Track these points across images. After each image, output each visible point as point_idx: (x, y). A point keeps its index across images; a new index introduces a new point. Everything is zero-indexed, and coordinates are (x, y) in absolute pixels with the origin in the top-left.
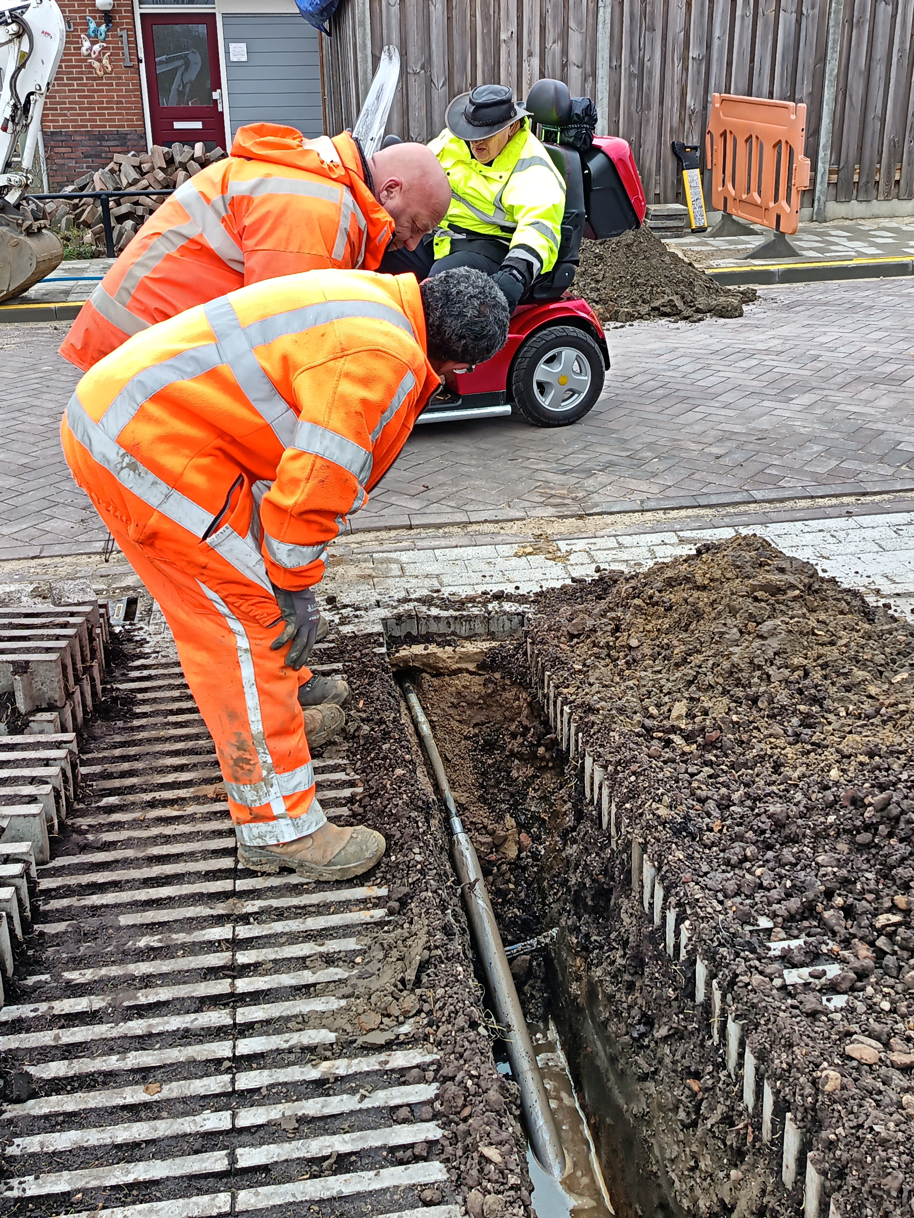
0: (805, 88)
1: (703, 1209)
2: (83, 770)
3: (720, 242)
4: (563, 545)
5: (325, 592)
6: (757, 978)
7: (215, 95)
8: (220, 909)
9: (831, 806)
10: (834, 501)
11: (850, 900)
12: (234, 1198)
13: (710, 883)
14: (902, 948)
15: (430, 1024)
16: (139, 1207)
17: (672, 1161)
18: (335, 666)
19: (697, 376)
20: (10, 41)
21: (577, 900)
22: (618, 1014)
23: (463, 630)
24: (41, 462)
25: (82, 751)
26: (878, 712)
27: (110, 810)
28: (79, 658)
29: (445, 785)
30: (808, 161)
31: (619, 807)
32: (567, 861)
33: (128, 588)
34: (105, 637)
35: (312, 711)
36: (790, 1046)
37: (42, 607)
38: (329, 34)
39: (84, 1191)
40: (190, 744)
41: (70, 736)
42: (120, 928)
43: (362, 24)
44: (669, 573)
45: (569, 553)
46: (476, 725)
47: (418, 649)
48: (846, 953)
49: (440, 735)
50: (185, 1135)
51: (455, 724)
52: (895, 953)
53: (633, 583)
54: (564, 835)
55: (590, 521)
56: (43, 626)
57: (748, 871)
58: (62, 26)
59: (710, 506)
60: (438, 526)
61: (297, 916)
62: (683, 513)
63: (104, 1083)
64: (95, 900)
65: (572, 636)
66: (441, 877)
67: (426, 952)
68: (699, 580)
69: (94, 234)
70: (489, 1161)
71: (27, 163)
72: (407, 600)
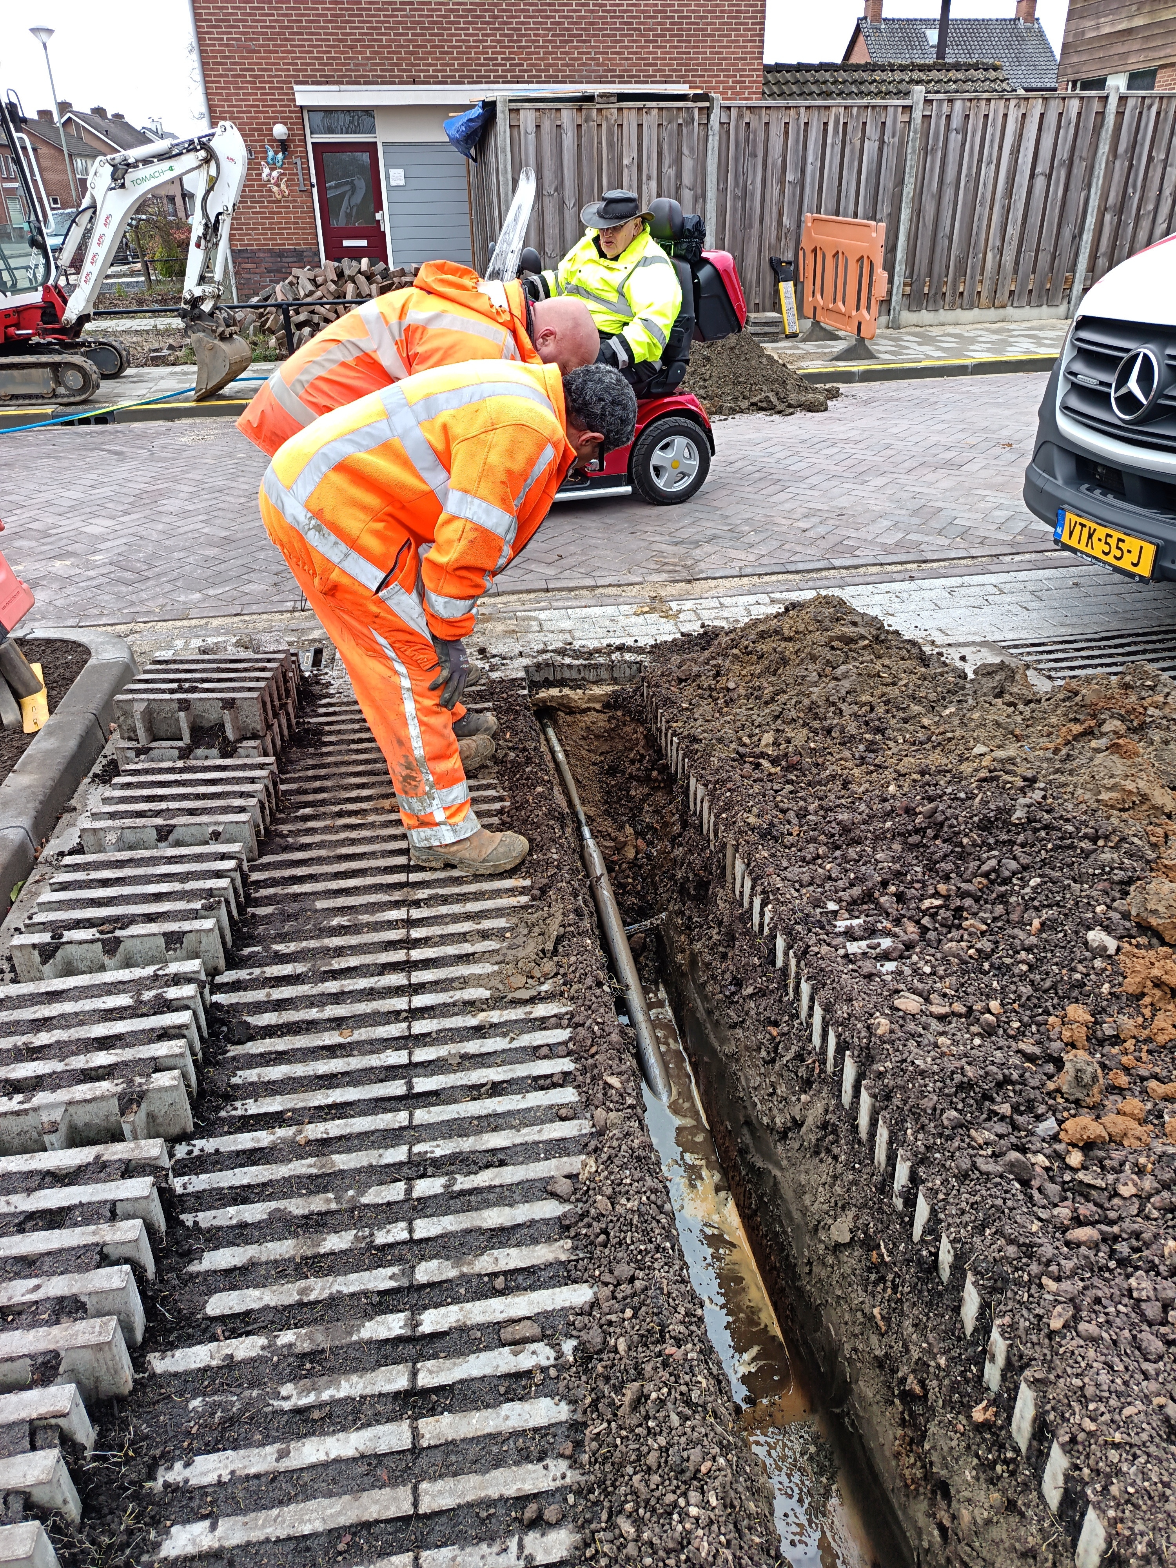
0: (884, 209)
1: (779, 1124)
2: (283, 787)
3: (810, 347)
4: (674, 605)
5: (477, 644)
6: (825, 949)
7: (378, 216)
8: (397, 896)
9: (888, 814)
10: (899, 567)
11: (902, 889)
12: (411, 1115)
13: (789, 875)
14: (942, 925)
15: (565, 984)
16: (337, 1122)
17: (755, 1089)
18: (486, 705)
19: (788, 462)
20: (199, 166)
21: (683, 890)
22: (714, 977)
23: (591, 676)
24: (239, 535)
25: (282, 771)
26: (929, 739)
27: (306, 818)
28: (276, 696)
29: (577, 801)
30: (886, 275)
31: (717, 816)
32: (674, 861)
33: (314, 640)
34: (297, 680)
35: (466, 741)
36: (850, 1000)
37: (244, 655)
38: (475, 160)
39: (294, 1110)
40: (369, 767)
41: (271, 759)
42: (316, 911)
43: (504, 151)
44: (762, 627)
45: (680, 611)
46: (601, 754)
47: (554, 692)
48: (897, 930)
49: (573, 761)
50: (372, 1068)
51: (584, 753)
52: (936, 929)
53: (732, 636)
54: (673, 841)
55: (697, 585)
56: (246, 670)
57: (820, 866)
58: (244, 152)
59: (796, 572)
60: (570, 590)
61: (458, 901)
62: (774, 578)
63: (307, 1030)
64: (296, 889)
65: (680, 681)
66: (574, 871)
67: (562, 929)
68: (786, 632)
69: (278, 339)
70: (611, 1087)
71: (218, 275)
72: (545, 651)
